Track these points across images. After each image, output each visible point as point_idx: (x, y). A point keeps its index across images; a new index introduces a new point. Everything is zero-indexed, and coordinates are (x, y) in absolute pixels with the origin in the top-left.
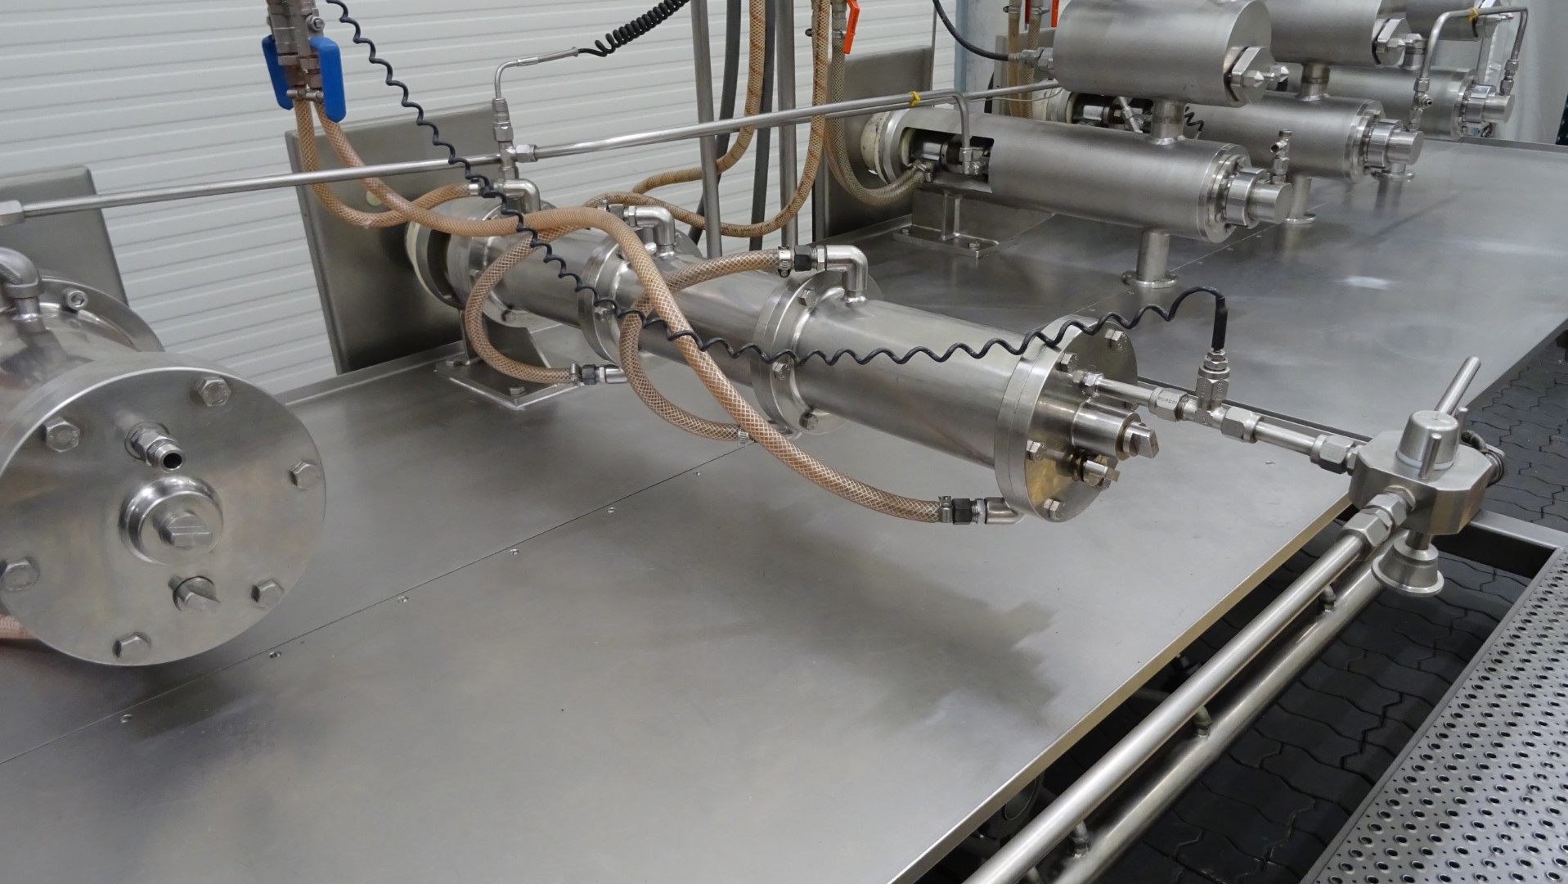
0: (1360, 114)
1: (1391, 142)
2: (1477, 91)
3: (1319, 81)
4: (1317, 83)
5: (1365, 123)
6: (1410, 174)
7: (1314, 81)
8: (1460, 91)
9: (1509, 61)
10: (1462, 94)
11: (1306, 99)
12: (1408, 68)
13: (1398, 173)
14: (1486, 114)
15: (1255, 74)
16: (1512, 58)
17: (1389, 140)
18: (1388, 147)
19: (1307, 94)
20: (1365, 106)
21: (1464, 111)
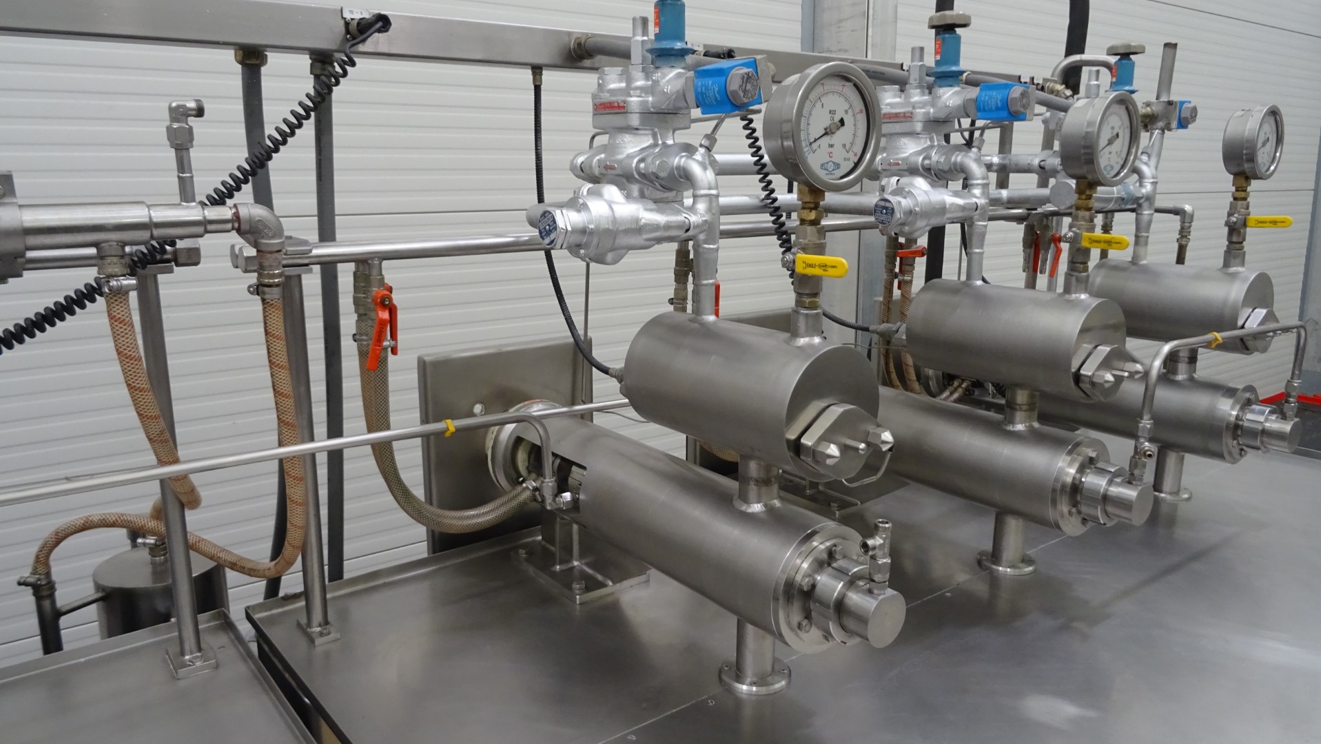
0: (1070, 453)
1: (1109, 493)
2: (1253, 411)
3: (1024, 407)
4: (1021, 410)
5: (1077, 465)
6: (1186, 496)
7: (1018, 407)
8: (1232, 408)
9: (1288, 381)
10: (1234, 413)
11: (1010, 428)
12: (1172, 377)
13: (1170, 494)
14: (1265, 439)
15: (829, 447)
16: (1292, 378)
17: (1107, 490)
18: (1106, 498)
19: (1012, 422)
20: (1077, 445)
21: (1239, 432)
